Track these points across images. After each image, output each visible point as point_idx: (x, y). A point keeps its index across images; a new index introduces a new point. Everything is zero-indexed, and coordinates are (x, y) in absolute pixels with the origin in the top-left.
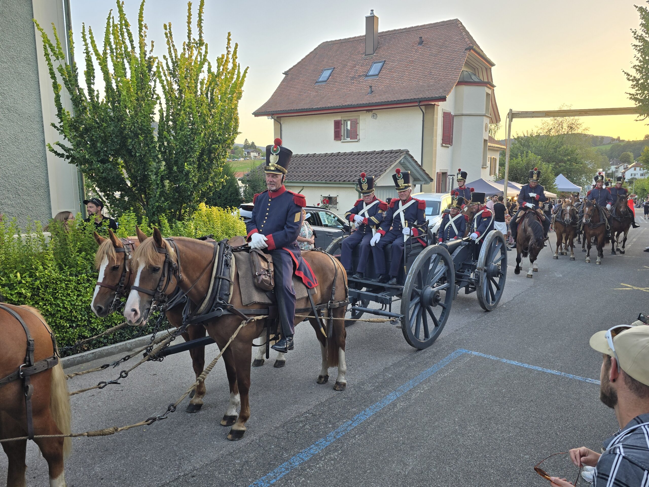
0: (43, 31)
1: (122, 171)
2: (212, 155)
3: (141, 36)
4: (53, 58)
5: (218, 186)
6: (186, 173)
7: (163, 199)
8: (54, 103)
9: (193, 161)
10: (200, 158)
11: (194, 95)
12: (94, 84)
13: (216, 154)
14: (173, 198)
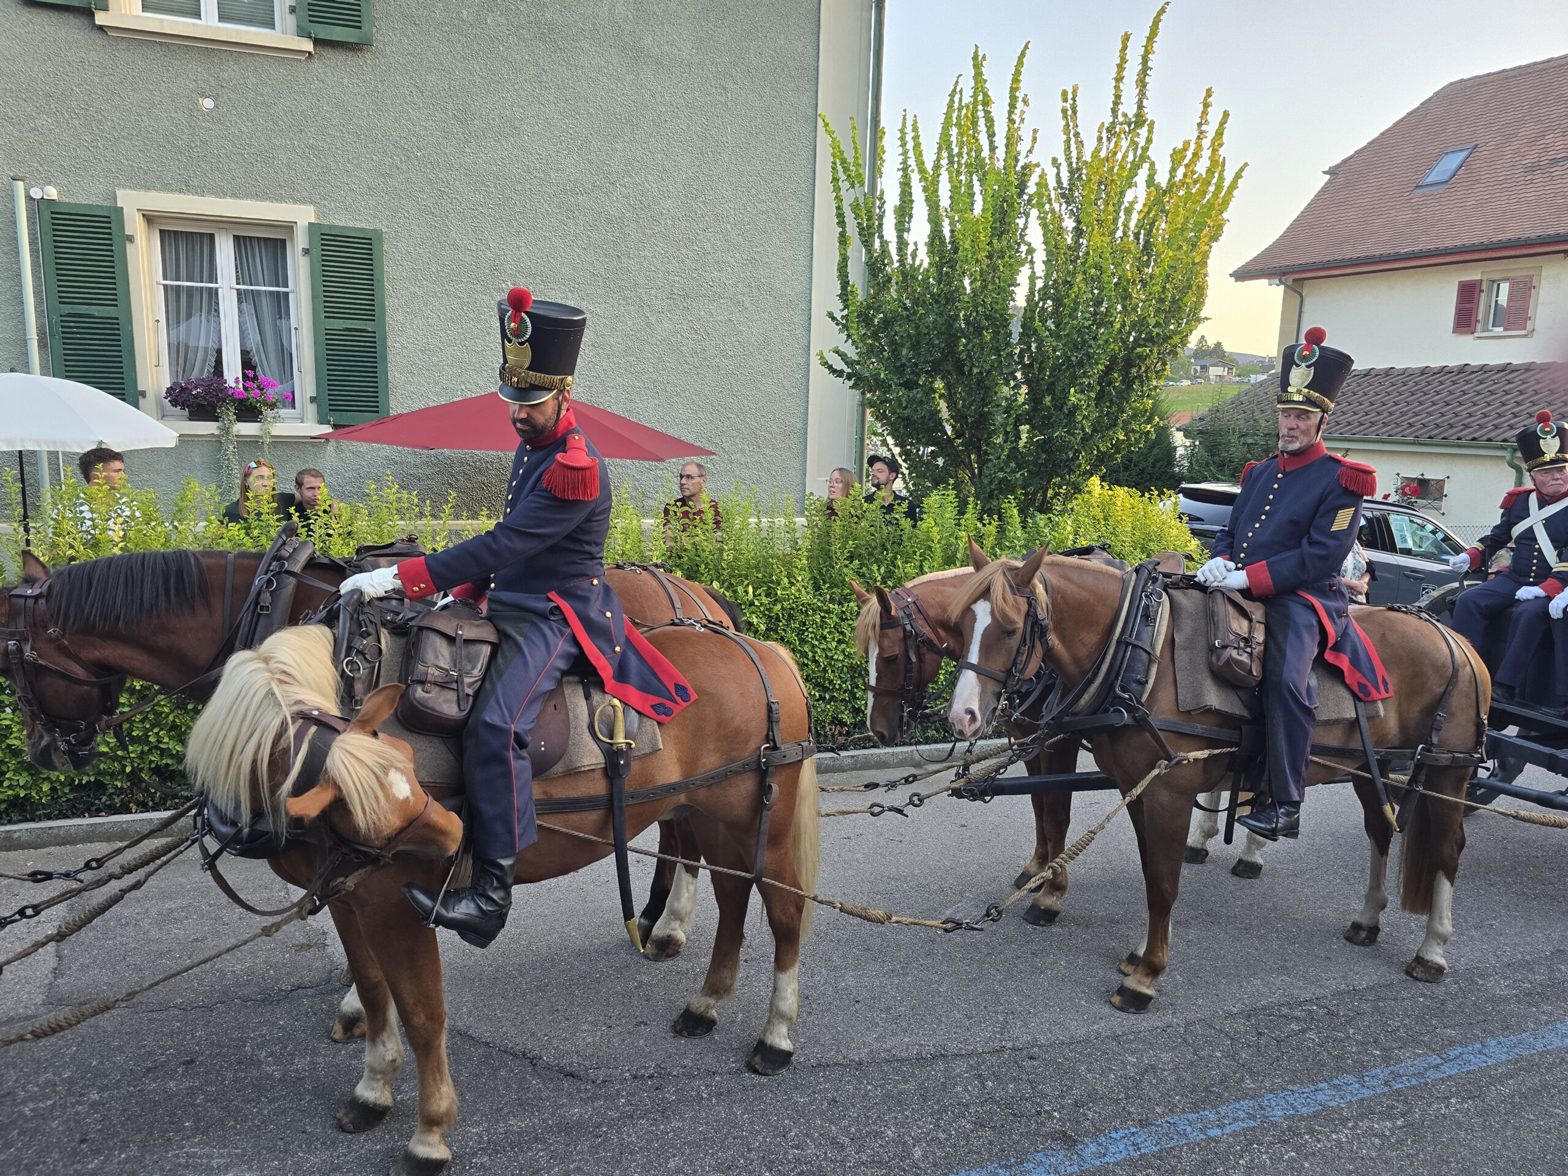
0: (834, 136)
1: (938, 404)
2: (1134, 370)
3: (1012, 121)
4: (844, 185)
5: (1137, 441)
6: (1069, 410)
7: (1013, 465)
8: (836, 273)
9: (1089, 383)
10: (1105, 378)
11: (1108, 239)
12: (908, 230)
13: (1143, 369)
14: (1035, 463)
